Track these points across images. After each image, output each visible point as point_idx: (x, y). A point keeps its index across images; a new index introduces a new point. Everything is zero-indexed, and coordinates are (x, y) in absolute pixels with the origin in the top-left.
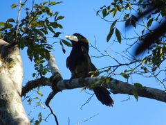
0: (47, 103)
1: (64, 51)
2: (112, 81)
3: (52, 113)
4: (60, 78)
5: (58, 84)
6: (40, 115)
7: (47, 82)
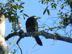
0: (17, 43)
1: (25, 18)
2: (46, 33)
3: (19, 47)
4: (23, 32)
5: (22, 35)
6: (15, 50)
7: (17, 34)
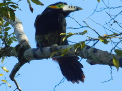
0: (12, 77)
1: (32, 10)
3: (18, 88)
5: (25, 54)
7: (12, 51)
